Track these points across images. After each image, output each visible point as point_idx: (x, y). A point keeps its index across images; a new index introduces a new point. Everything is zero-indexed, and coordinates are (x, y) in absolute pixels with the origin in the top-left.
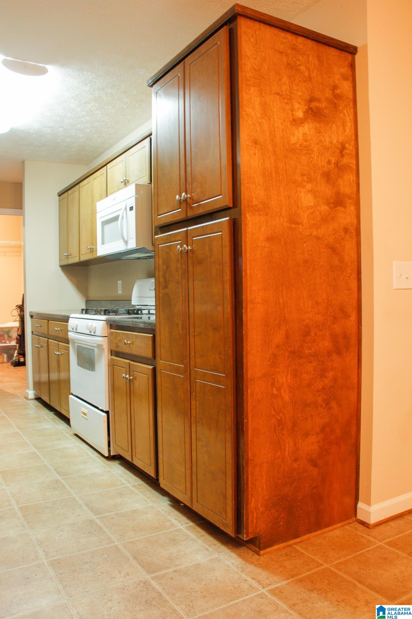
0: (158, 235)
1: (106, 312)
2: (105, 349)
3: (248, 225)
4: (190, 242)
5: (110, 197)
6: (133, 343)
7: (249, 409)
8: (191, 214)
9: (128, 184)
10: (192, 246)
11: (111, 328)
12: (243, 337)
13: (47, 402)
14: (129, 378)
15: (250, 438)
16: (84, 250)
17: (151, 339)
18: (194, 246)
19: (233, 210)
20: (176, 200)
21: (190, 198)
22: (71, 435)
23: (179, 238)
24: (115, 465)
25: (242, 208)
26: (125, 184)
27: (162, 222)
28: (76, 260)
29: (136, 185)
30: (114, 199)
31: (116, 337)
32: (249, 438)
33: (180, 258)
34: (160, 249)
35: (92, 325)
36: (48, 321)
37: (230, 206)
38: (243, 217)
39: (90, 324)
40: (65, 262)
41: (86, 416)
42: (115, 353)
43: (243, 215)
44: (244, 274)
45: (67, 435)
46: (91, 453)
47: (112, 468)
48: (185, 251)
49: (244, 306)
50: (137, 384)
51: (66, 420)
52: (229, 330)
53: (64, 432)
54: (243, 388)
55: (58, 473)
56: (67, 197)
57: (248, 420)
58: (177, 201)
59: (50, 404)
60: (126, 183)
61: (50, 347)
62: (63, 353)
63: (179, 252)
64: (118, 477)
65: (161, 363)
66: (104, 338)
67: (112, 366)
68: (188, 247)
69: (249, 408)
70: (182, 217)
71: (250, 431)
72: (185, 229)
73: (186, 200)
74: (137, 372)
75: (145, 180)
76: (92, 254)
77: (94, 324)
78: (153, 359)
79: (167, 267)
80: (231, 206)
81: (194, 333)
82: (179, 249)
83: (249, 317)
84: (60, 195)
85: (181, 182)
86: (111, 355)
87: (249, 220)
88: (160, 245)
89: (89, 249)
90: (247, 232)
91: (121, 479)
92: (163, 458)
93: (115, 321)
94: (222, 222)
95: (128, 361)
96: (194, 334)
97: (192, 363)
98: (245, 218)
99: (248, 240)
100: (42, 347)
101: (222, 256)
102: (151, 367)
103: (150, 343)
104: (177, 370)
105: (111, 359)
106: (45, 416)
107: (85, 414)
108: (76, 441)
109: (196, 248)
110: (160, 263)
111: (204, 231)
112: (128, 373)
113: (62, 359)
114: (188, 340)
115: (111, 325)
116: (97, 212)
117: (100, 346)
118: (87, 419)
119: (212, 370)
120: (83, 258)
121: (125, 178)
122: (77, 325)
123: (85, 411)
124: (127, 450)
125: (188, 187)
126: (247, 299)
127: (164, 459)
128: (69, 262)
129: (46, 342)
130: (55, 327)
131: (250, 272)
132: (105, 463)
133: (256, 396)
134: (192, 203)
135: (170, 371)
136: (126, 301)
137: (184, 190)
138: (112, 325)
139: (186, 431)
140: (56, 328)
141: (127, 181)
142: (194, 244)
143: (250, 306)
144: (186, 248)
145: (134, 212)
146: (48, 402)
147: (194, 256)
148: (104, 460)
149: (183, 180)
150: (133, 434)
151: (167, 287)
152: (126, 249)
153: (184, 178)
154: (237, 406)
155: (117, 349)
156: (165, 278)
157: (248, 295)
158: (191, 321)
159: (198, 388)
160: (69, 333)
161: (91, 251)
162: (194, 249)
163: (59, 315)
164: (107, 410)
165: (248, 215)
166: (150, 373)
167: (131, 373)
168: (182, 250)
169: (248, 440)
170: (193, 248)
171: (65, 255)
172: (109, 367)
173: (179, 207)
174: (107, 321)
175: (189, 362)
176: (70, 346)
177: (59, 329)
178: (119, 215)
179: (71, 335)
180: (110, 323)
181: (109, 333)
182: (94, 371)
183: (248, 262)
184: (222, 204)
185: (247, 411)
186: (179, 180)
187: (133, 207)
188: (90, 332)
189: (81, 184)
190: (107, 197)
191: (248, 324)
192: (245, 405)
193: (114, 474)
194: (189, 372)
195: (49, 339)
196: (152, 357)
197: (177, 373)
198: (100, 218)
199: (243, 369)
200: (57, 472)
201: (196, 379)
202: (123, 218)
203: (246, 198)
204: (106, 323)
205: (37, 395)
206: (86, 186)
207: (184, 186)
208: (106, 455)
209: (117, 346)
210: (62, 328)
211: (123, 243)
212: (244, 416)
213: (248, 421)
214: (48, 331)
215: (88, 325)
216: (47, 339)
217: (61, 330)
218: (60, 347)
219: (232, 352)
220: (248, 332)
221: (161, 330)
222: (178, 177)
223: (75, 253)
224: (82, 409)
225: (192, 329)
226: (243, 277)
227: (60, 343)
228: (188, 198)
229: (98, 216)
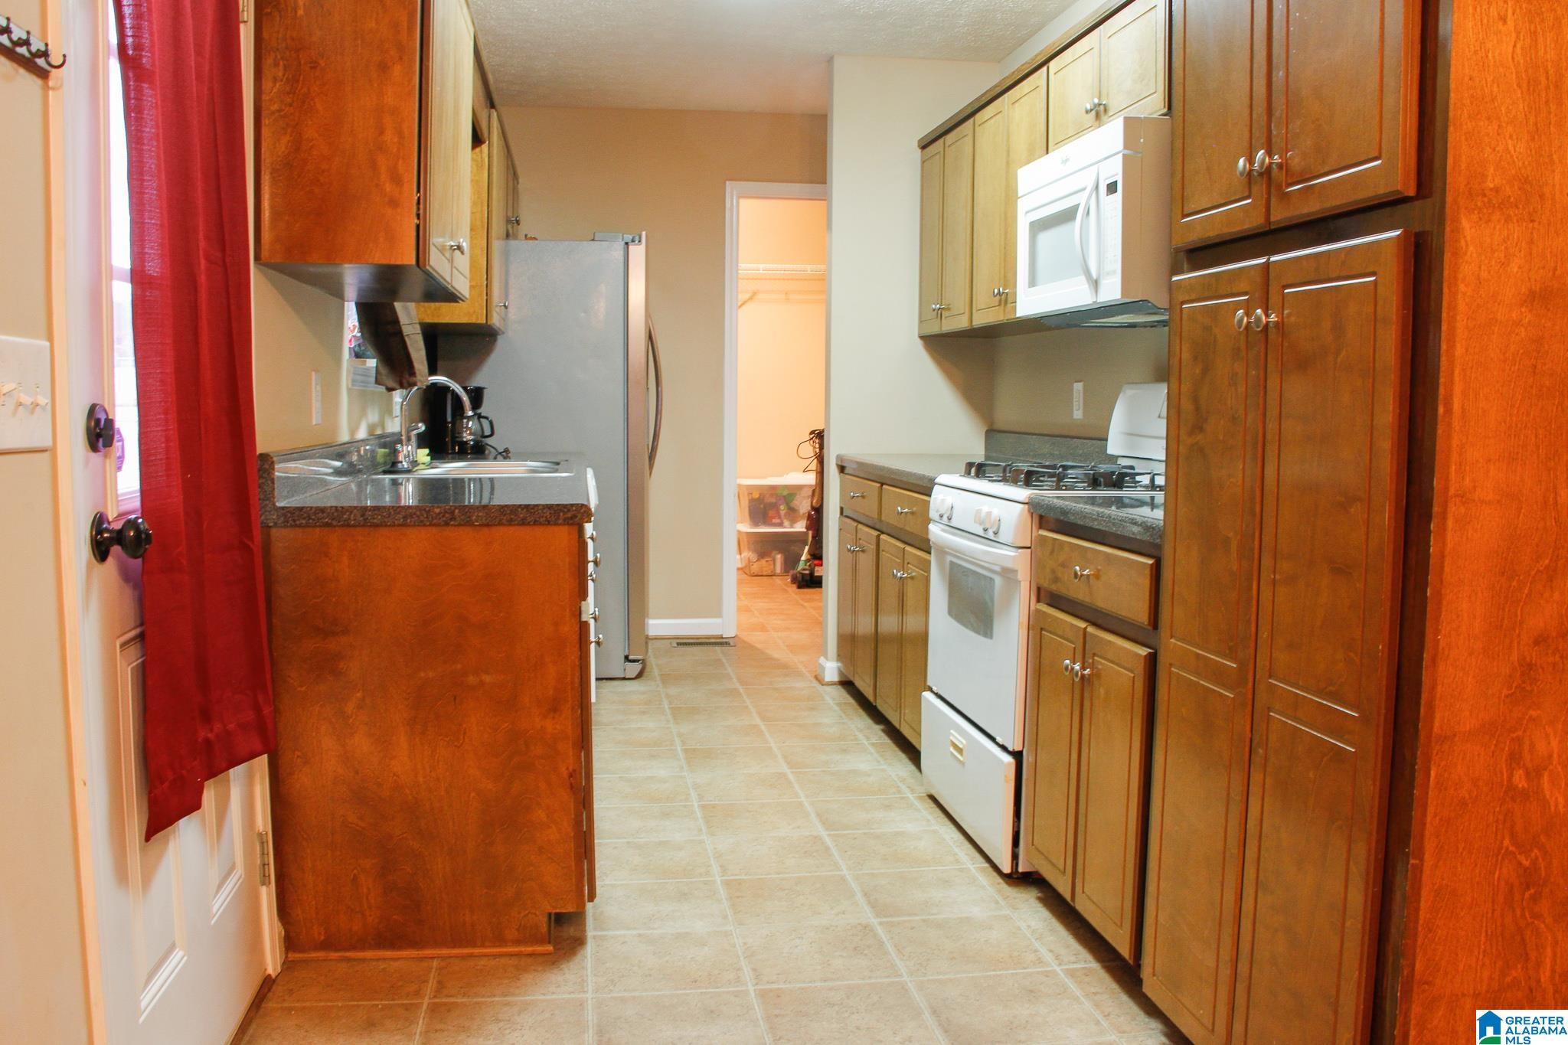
0: (1182, 272)
1: (1029, 479)
2: (1022, 583)
3: (1465, 254)
4: (1274, 299)
5: (1056, 155)
6: (1097, 576)
7: (1429, 830)
8: (1280, 214)
9: (1106, 117)
10: (1281, 314)
11: (1041, 527)
12: (1425, 607)
13: (867, 696)
14: (1080, 673)
15: (1423, 915)
16: (982, 298)
17: (1147, 572)
18: (1286, 312)
19: (1418, 203)
20: (1238, 173)
21: (1280, 166)
22: (920, 798)
23: (1243, 285)
24: (1027, 901)
25: (1449, 199)
26: (1098, 116)
27: (1194, 237)
28: (961, 323)
29: (1127, 120)
30: (1065, 161)
31: (1052, 552)
32: (1422, 913)
33: (1243, 346)
34: (1185, 316)
35: (989, 514)
36: (882, 484)
37: (1406, 194)
38: (1448, 229)
39: (985, 509)
40: (934, 329)
41: (961, 754)
42: (1048, 596)
43: (1448, 223)
44: (1441, 410)
45: (910, 796)
46: (966, 857)
47: (1017, 909)
48: (1258, 328)
49: (1436, 509)
50: (1102, 691)
51: (913, 753)
52: (1382, 583)
53: (903, 787)
54: (1416, 764)
55: (873, 905)
56: (942, 153)
57: (1422, 860)
58: (1242, 174)
59: (874, 704)
60: (1099, 113)
61: (884, 555)
62: (914, 574)
63: (1240, 328)
64: (1029, 939)
65: (1172, 645)
66: (1020, 550)
67: (1038, 632)
68: (1267, 316)
69: (1428, 825)
70: (1254, 222)
71: (1424, 893)
72: (1263, 260)
73: (1267, 172)
74: (1105, 659)
75: (1153, 105)
76: (1004, 311)
77: (997, 509)
78: (1150, 628)
79: (1205, 371)
80: (1412, 193)
81: (1274, 573)
82: (1241, 320)
83: (1450, 545)
84: (924, 146)
85: (1254, 116)
86: (1038, 600)
87: (1468, 238)
88: (1184, 304)
89: (995, 296)
90: (1460, 276)
91: (1037, 945)
92: (1157, 916)
93: (1051, 508)
94: (1378, 242)
95: (1082, 625)
96: (1272, 577)
97: (1262, 662)
98: (1457, 230)
99: (1461, 306)
100: (863, 551)
101: (1374, 350)
102: (1143, 651)
103: (1145, 583)
104: (1218, 674)
105: (1038, 611)
106: (860, 736)
107: (960, 751)
108: (930, 817)
109: (1293, 319)
110: (1186, 356)
111: (1319, 270)
112: (1081, 656)
113: (910, 590)
114: (1254, 592)
115: (1041, 517)
116: (1019, 195)
117: (1007, 573)
118: (962, 763)
119: (1319, 693)
120: (981, 320)
121: (1096, 101)
122: (952, 507)
123: (961, 742)
124: (1061, 867)
125: (1274, 132)
126: (1446, 488)
127: (1161, 919)
128: (943, 329)
129: (874, 539)
130: (898, 504)
131: (1463, 405)
132: (999, 891)
133: (1456, 790)
134: (1286, 181)
135: (1197, 674)
136: (1094, 442)
137: (1263, 140)
138: (1044, 518)
139: (1228, 854)
140: (899, 508)
141: (1102, 107)
142: (1286, 305)
143: (1454, 510)
144: (1264, 318)
145: (1118, 196)
146: (871, 698)
147: (1286, 344)
148: (999, 884)
149: (1260, 109)
150: (1081, 828)
151: (1201, 429)
152: (1095, 302)
153: (1264, 105)
154: (1389, 813)
155: (1053, 587)
156: (1196, 400)
157: (1453, 476)
158: (1267, 538)
159: (1273, 737)
160: (931, 527)
161: (1000, 301)
162: (1285, 320)
163: (910, 474)
164: (1018, 748)
165: (1465, 224)
166: (1140, 668)
167: (1086, 659)
168: (1249, 323)
169: (1416, 922)
170: (1283, 318)
171: (934, 310)
172: (1030, 632)
173: (1246, 194)
174: (1032, 505)
175: (1253, 656)
176: (933, 558)
177: (906, 510)
178: (1079, 204)
179: (936, 531)
180: (1040, 513)
181: (1036, 537)
182: (991, 637)
183: (1457, 372)
184: (1382, 188)
185: (1422, 836)
186: (1247, 111)
187: (1116, 181)
188: (985, 530)
189: (978, 116)
190: (1047, 153)
191: (1446, 569)
192: (1415, 814)
193: (1019, 928)
194: (1250, 684)
195: (883, 533)
196: (1149, 624)
197: (1217, 683)
198: (1027, 213)
199: (1418, 704)
200: (869, 902)
201: (1269, 709)
202: (1088, 213)
203: (1463, 167)
204: (1029, 511)
205: (846, 676)
206: (989, 122)
207: (1265, 130)
208: (1006, 868)
209: (1056, 580)
210: (915, 509)
211: (1087, 286)
212: (1411, 848)
213: (1422, 865)
214: (880, 513)
215: (979, 512)
216: (876, 533)
217: (912, 513)
218: (908, 558)
219: (1386, 650)
220: (1443, 592)
221: (1178, 550)
222: (1247, 100)
223: (960, 304)
224: (951, 734)
225: (1267, 562)
226: (1440, 418)
227: (908, 549)
228: (1274, 166)
229: (1022, 206)
